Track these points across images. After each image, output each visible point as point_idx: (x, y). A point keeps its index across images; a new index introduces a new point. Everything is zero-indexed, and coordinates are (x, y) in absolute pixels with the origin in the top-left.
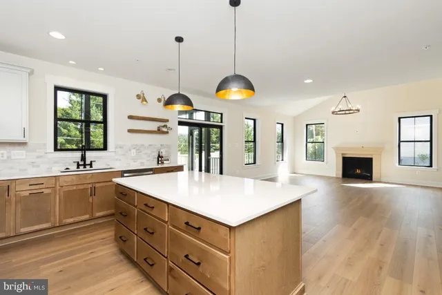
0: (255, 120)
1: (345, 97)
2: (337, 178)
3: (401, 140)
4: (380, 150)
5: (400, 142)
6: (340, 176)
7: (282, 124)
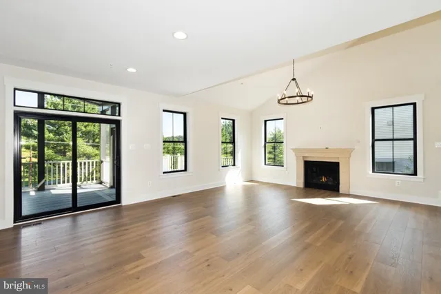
0: (185, 114)
1: (294, 79)
2: (297, 188)
3: (376, 138)
4: (348, 152)
5: (374, 140)
6: (301, 185)
7: (234, 121)
